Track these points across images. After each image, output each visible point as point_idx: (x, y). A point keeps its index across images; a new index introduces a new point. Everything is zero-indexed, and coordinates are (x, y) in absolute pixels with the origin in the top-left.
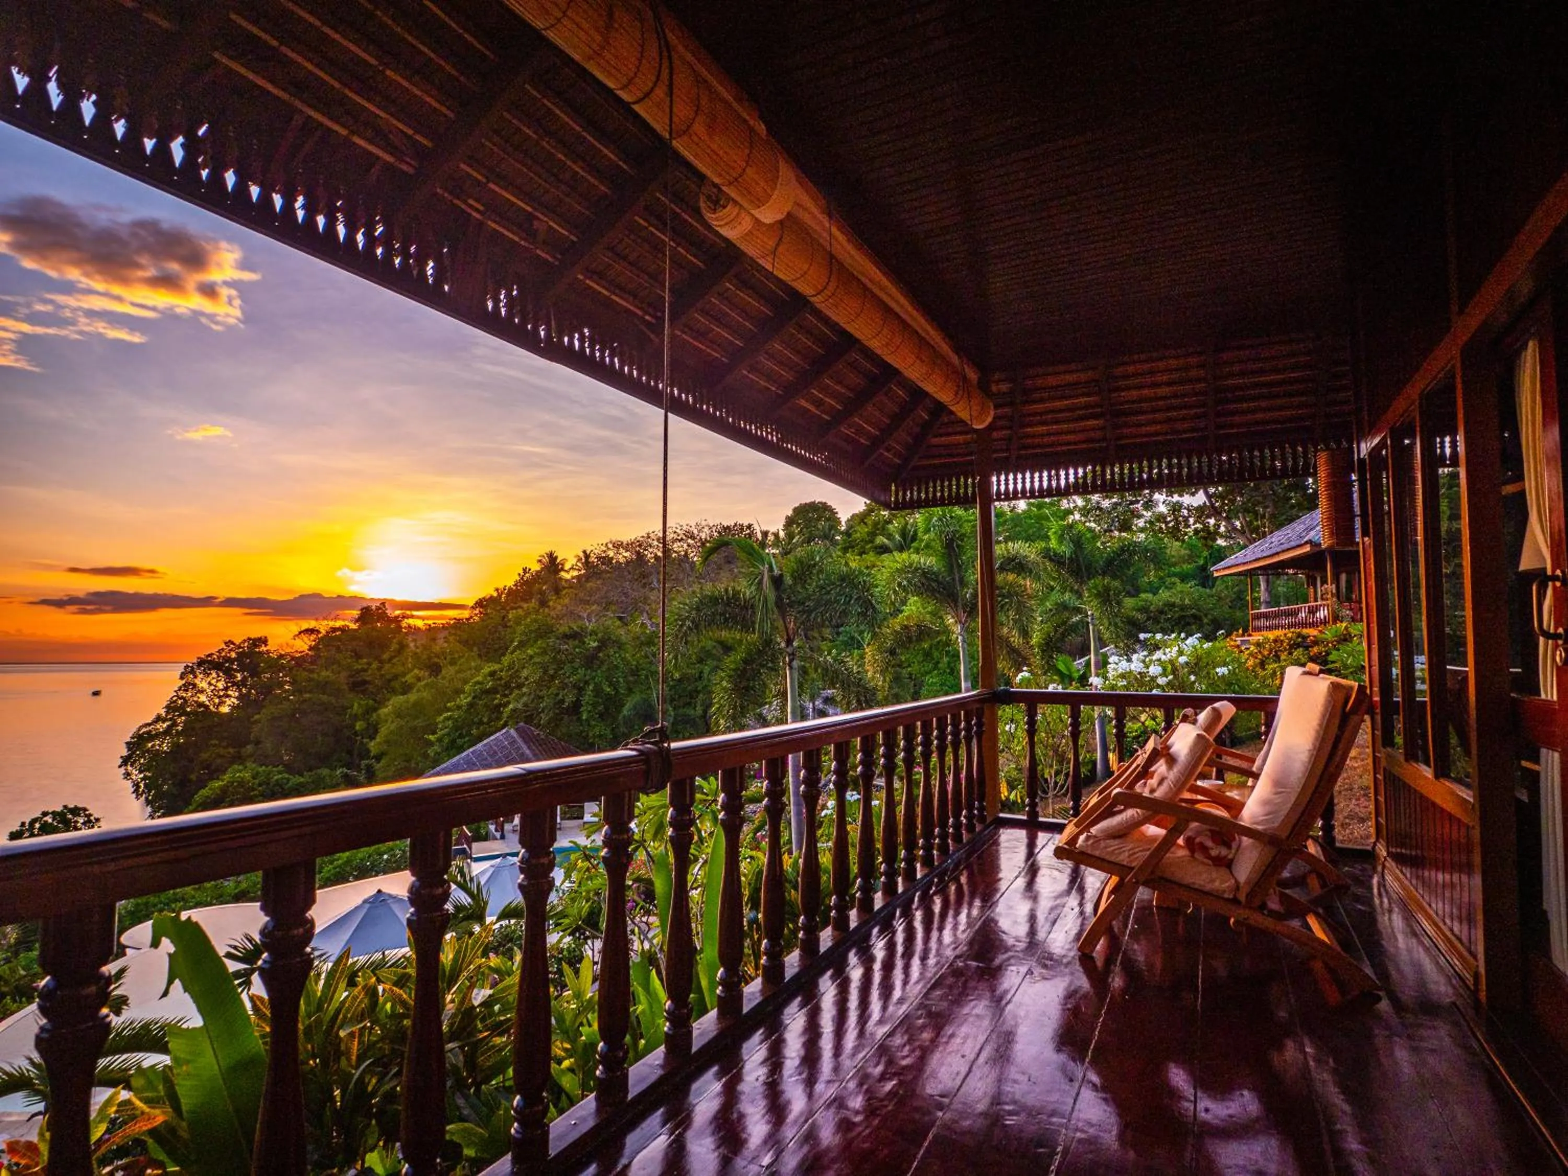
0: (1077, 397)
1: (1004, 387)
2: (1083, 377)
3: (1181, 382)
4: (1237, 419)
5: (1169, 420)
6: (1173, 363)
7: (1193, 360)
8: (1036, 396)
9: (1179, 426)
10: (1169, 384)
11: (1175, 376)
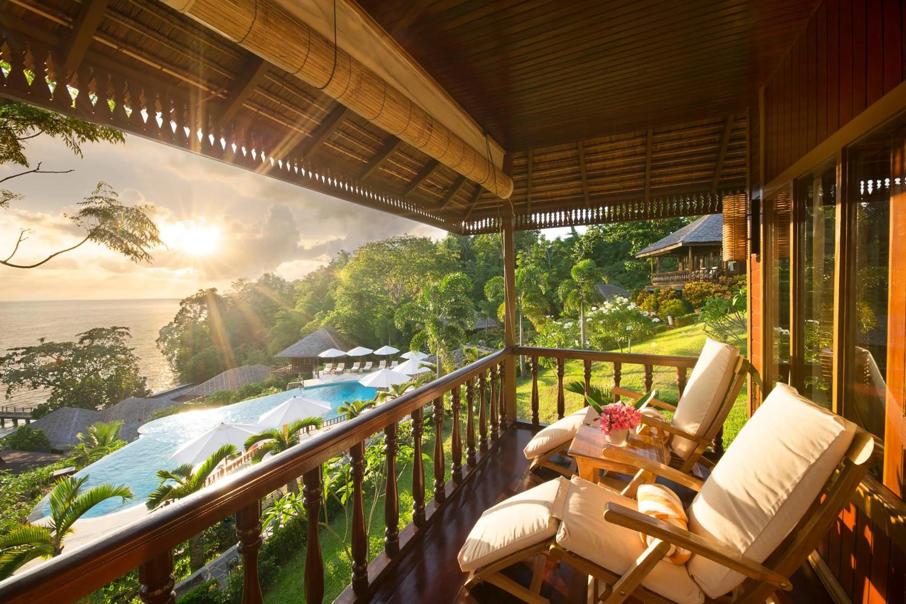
0: (565, 167)
1: (522, 161)
2: (569, 154)
3: (630, 156)
4: (664, 179)
5: (622, 180)
6: (625, 143)
7: (638, 141)
8: (541, 167)
9: (627, 184)
10: (624, 157)
11: (627, 152)
